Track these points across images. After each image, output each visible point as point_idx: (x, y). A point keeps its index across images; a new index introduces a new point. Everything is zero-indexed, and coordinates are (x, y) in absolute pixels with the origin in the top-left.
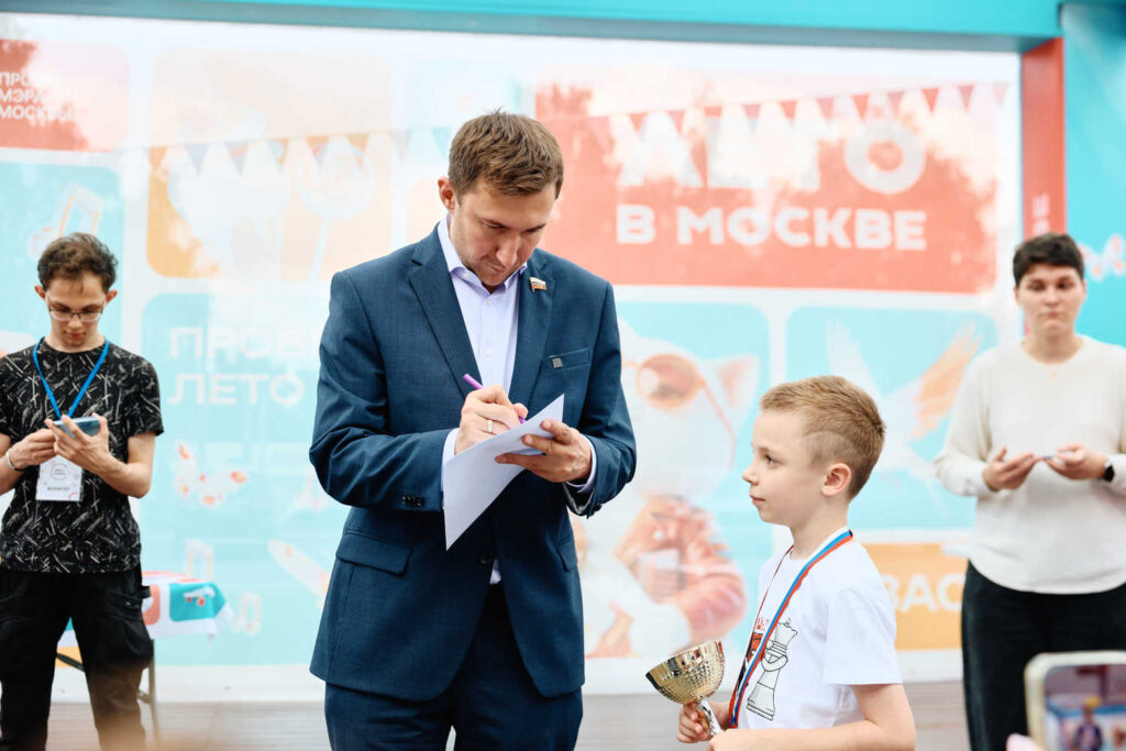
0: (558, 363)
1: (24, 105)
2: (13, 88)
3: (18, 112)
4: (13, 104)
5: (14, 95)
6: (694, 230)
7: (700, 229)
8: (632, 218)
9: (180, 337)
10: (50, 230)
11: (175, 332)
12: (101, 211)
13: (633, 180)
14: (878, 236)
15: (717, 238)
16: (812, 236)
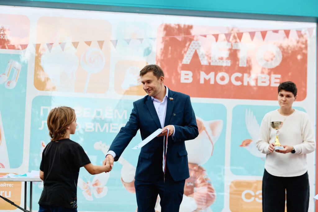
0: (174, 115)
6: (205, 79)
7: (207, 79)
8: (185, 74)
9: (44, 109)
10: (5, 74)
11: (42, 108)
12: (20, 69)
13: (187, 62)
14: (265, 82)
15: (212, 82)
16: (242, 82)
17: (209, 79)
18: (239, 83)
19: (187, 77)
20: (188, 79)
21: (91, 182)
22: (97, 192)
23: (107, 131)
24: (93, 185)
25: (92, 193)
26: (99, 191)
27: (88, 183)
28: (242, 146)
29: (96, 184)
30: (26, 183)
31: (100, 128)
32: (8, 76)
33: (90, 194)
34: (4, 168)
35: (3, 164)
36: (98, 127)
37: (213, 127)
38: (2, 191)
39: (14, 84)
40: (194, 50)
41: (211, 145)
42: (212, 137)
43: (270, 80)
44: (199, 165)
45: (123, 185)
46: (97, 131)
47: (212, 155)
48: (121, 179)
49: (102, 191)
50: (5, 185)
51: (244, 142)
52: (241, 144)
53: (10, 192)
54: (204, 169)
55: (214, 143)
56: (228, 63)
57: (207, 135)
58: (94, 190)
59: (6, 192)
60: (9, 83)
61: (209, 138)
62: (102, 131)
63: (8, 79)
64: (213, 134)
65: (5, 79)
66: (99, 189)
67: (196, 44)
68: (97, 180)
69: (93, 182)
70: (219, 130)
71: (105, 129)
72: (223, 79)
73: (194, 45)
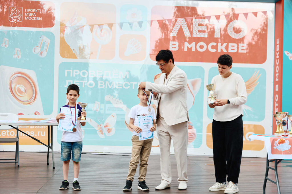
1: (31, 16)
2: (29, 12)
3: (30, 18)
4: (29, 16)
5: (29, 14)
6: (188, 47)
7: (190, 47)
8: (173, 44)
9: (67, 72)
10: (38, 47)
11: (66, 71)
12: (49, 42)
13: (174, 35)
14: (234, 49)
15: (193, 50)
16: (217, 49)
17: (192, 48)
18: (214, 50)
19: (174, 46)
20: (175, 48)
21: (103, 125)
22: (108, 132)
24: (105, 127)
25: (104, 132)
26: (109, 131)
27: (101, 125)
29: (107, 126)
30: (49, 126)
31: (109, 85)
32: (40, 48)
33: (102, 133)
34: (40, 115)
35: (39, 112)
36: (108, 85)
37: (194, 84)
38: (39, 131)
39: (45, 54)
40: (179, 26)
41: (193, 98)
42: (193, 92)
43: (238, 48)
45: (127, 127)
46: (106, 87)
47: (193, 105)
48: (125, 122)
49: (111, 131)
50: (41, 127)
53: (44, 132)
55: (195, 96)
56: (206, 35)
57: (189, 90)
58: (105, 131)
59: (42, 132)
60: (41, 53)
61: (191, 92)
62: (110, 87)
63: (40, 50)
64: (194, 89)
65: (38, 50)
66: (109, 129)
67: (181, 21)
69: (105, 124)
70: (198, 86)
71: (113, 86)
72: (202, 47)
73: (180, 22)
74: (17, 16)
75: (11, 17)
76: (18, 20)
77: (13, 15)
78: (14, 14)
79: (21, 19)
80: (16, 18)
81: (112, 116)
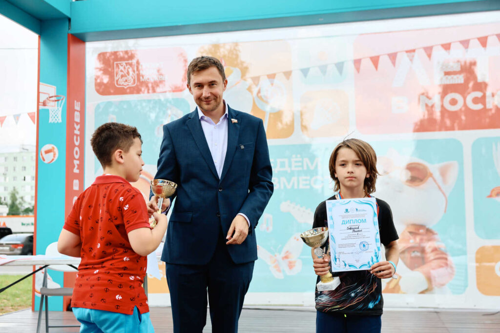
0: (242, 147)
3: (148, 78)
6: (427, 105)
7: (430, 105)
8: (398, 102)
13: (399, 84)
16: (484, 104)
17: (433, 105)
18: (479, 107)
19: (400, 105)
20: (401, 108)
21: (280, 255)
22: (289, 268)
23: (296, 187)
24: (283, 258)
25: (281, 269)
26: (291, 266)
27: (276, 256)
28: (490, 196)
29: (286, 257)
31: (286, 183)
33: (279, 271)
37: (444, 173)
40: (408, 67)
41: (444, 199)
44: (427, 227)
46: (283, 187)
47: (445, 211)
49: (294, 266)
51: (493, 190)
52: (489, 194)
54: (435, 232)
56: (460, 79)
58: (284, 265)
62: (289, 187)
66: (290, 263)
68: (287, 252)
69: (283, 254)
70: (453, 175)
71: (293, 185)
72: (454, 102)
74: (128, 77)
75: (118, 79)
76: (130, 84)
77: (122, 76)
78: (122, 73)
79: (134, 80)
80: (126, 81)
81: (295, 238)
